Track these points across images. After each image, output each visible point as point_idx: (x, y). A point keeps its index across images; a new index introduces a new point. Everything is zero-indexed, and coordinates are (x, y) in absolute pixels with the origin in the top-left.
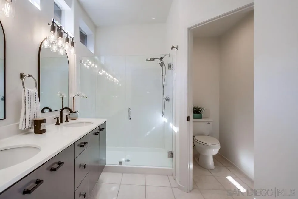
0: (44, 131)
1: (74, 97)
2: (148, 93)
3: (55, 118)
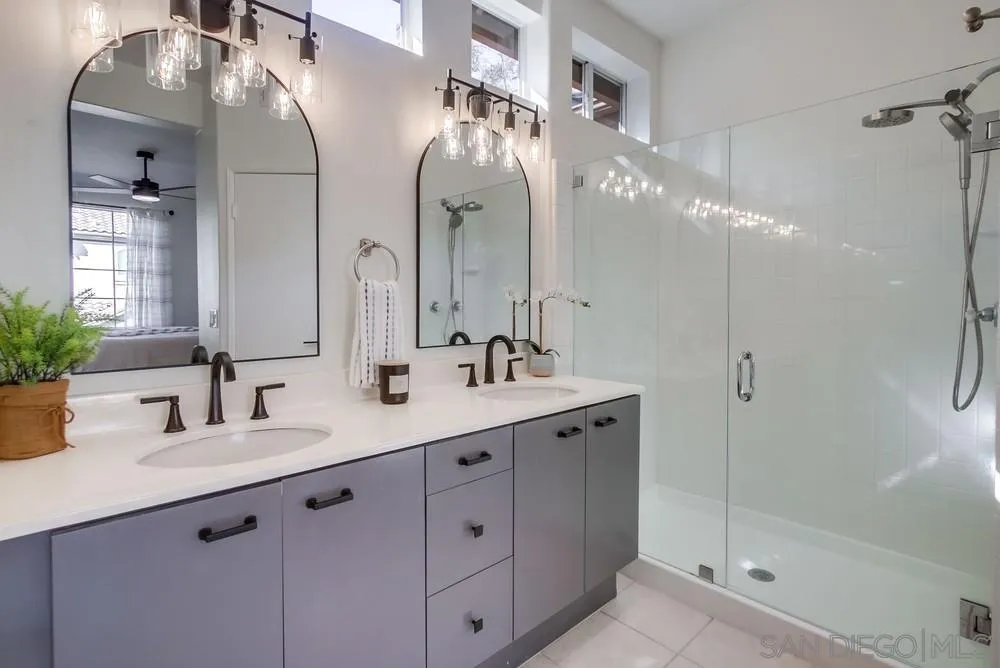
0: (403, 398)
1: (540, 303)
2: (893, 283)
3: (460, 366)
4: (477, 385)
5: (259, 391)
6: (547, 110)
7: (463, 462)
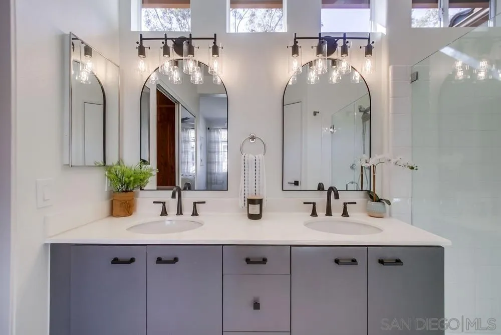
1: (374, 166)
3: (305, 203)
4: (317, 216)
5: (195, 203)
6: (385, 34)
7: (248, 261)
